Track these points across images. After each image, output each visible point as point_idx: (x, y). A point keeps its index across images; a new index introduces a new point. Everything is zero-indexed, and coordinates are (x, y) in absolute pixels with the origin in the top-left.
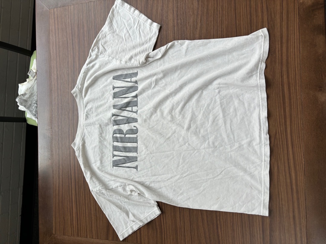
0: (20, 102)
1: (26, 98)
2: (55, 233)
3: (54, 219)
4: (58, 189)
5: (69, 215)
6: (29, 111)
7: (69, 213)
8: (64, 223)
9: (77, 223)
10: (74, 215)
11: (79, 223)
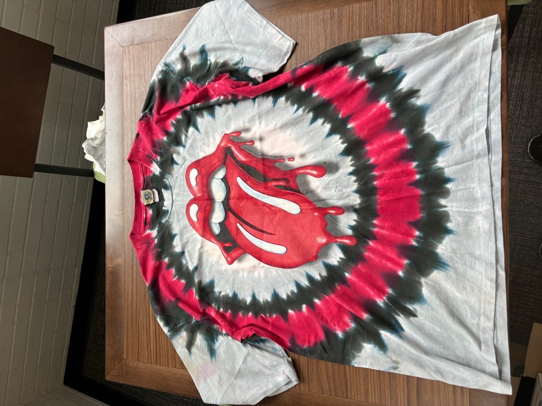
0: (87, 149)
1: (96, 145)
2: (127, 358)
3: (125, 338)
4: (130, 297)
5: (145, 334)
6: (98, 164)
7: (145, 331)
8: (139, 344)
9: (155, 346)
10: (152, 335)
11: (158, 345)
